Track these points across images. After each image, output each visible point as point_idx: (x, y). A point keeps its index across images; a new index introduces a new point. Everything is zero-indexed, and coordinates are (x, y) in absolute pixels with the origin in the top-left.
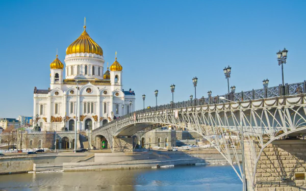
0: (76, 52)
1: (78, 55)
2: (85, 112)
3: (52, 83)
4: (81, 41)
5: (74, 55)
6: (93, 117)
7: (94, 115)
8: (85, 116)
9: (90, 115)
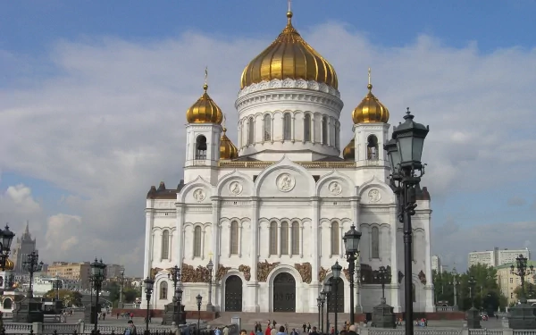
0: (271, 78)
1: (278, 84)
2: (272, 251)
3: (188, 164)
4: (282, 47)
5: (266, 85)
6: (298, 267)
7: (301, 262)
8: (274, 265)
9: (288, 262)
